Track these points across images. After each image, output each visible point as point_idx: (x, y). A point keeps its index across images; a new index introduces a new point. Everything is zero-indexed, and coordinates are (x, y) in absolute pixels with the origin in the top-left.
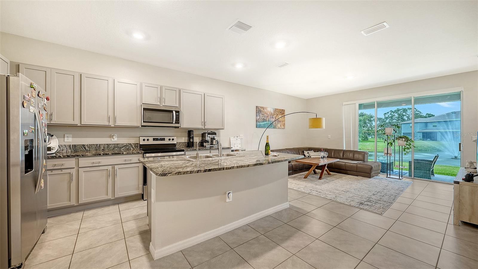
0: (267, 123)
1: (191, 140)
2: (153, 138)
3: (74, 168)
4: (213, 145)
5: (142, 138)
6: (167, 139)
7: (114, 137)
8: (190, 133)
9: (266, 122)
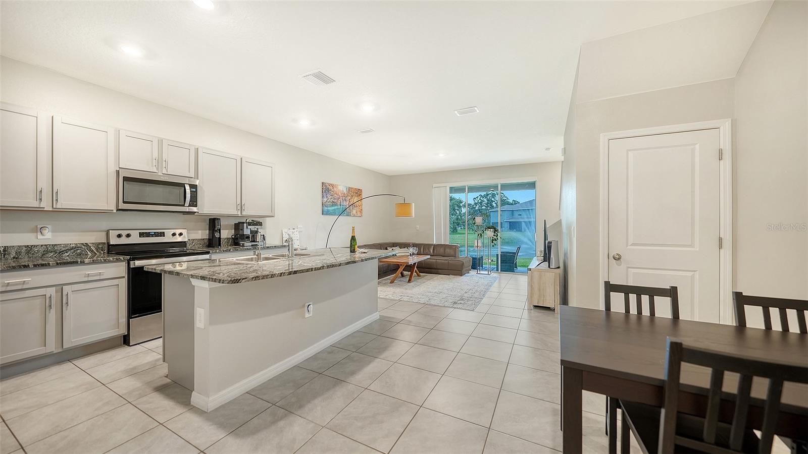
0: (338, 208)
1: (217, 235)
2: (139, 233)
4: (256, 242)
5: (113, 234)
6: (168, 233)
7: (45, 232)
8: (213, 223)
9: (336, 207)
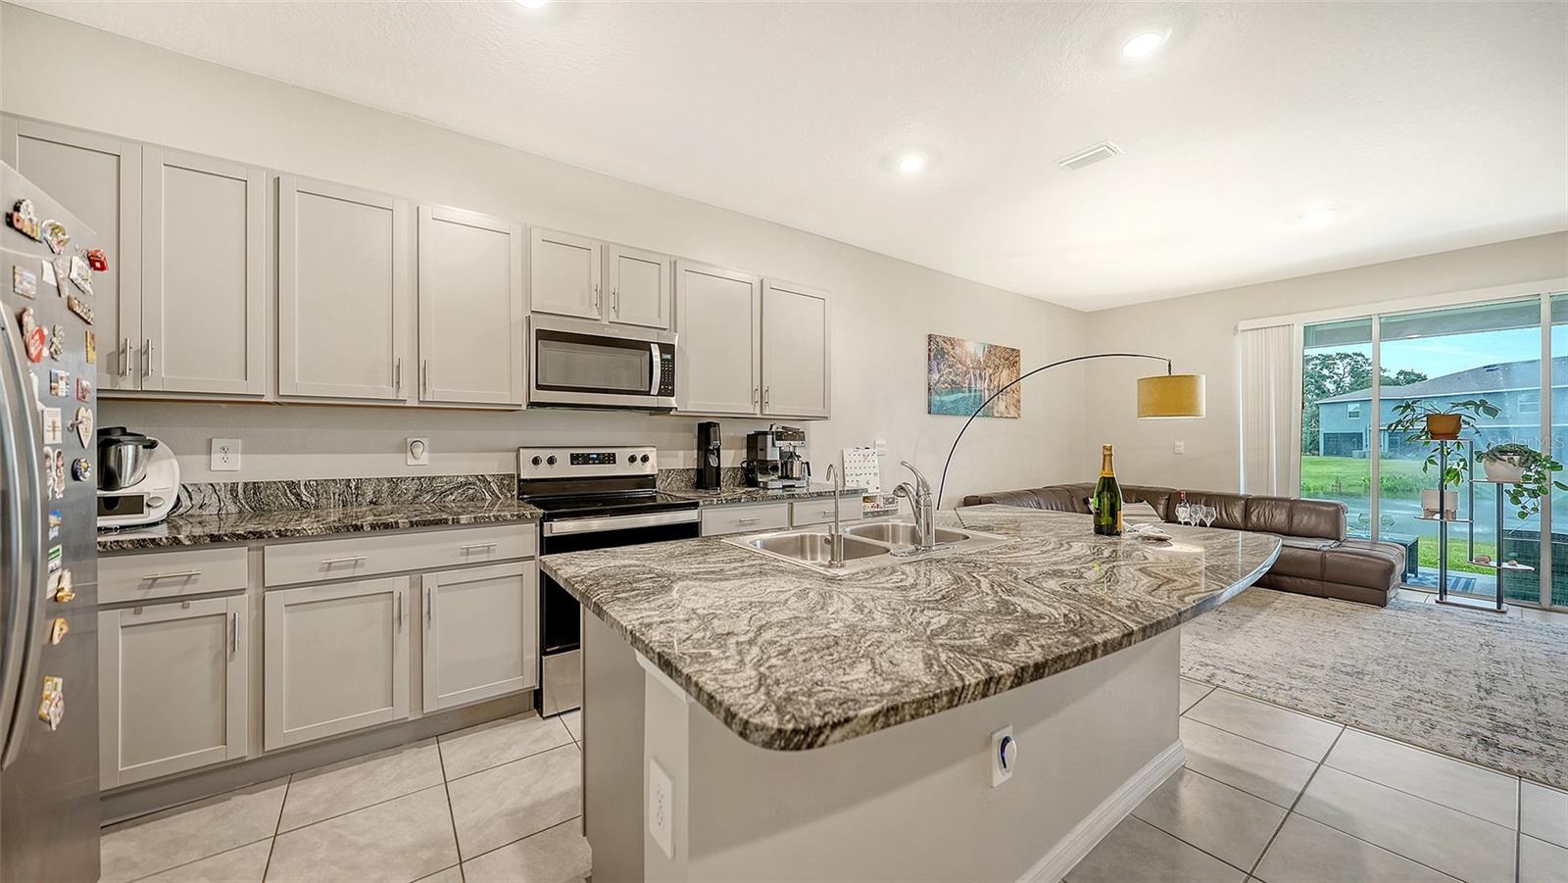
1: (713, 463)
2: (572, 455)
3: (241, 591)
4: (792, 478)
5: (527, 456)
6: (622, 455)
7: (418, 450)
8: (706, 433)
